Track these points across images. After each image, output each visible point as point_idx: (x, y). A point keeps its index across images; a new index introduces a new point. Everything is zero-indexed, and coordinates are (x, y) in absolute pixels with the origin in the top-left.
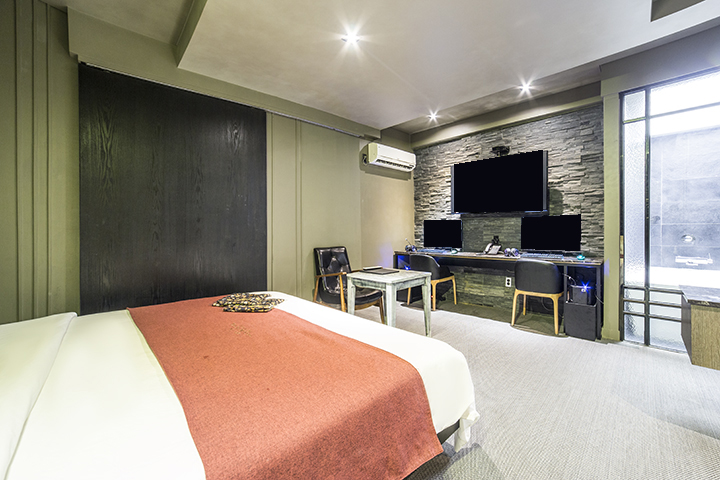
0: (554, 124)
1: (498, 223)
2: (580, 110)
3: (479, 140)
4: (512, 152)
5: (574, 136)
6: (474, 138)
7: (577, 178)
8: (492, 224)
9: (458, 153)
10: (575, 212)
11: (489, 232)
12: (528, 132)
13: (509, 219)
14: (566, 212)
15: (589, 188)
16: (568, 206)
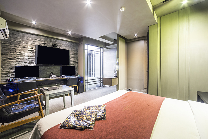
0: (69, 43)
1: (52, 68)
2: (74, 43)
3: (46, 39)
4: (58, 47)
5: (73, 48)
6: (44, 37)
7: (73, 58)
8: (50, 68)
9: (36, 40)
10: (73, 65)
11: (49, 71)
12: (62, 43)
13: (56, 67)
14: (71, 66)
15: (75, 60)
16: (71, 64)
